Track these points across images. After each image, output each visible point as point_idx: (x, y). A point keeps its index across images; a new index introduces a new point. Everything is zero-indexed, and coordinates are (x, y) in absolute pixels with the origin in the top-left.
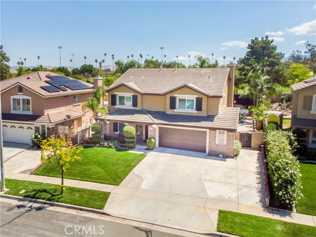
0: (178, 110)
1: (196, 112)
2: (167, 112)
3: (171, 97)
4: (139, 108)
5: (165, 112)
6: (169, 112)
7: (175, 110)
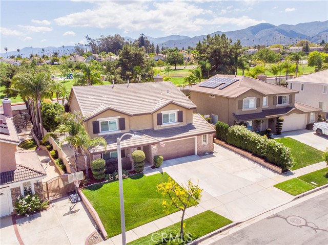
0: (164, 125)
1: (179, 123)
2: (155, 129)
3: (157, 114)
4: (127, 130)
5: (153, 129)
6: (157, 128)
7: (162, 126)
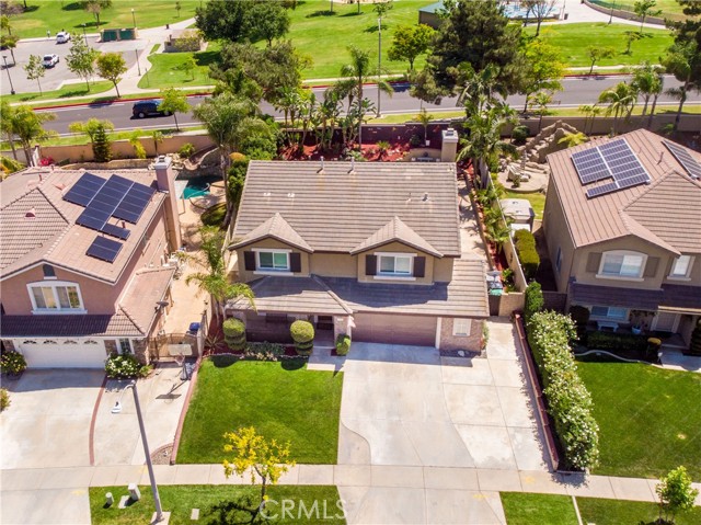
0: (380, 277)
1: (414, 279)
2: (361, 280)
3: (367, 256)
4: (304, 274)
5: (356, 279)
6: (364, 279)
7: (375, 277)
